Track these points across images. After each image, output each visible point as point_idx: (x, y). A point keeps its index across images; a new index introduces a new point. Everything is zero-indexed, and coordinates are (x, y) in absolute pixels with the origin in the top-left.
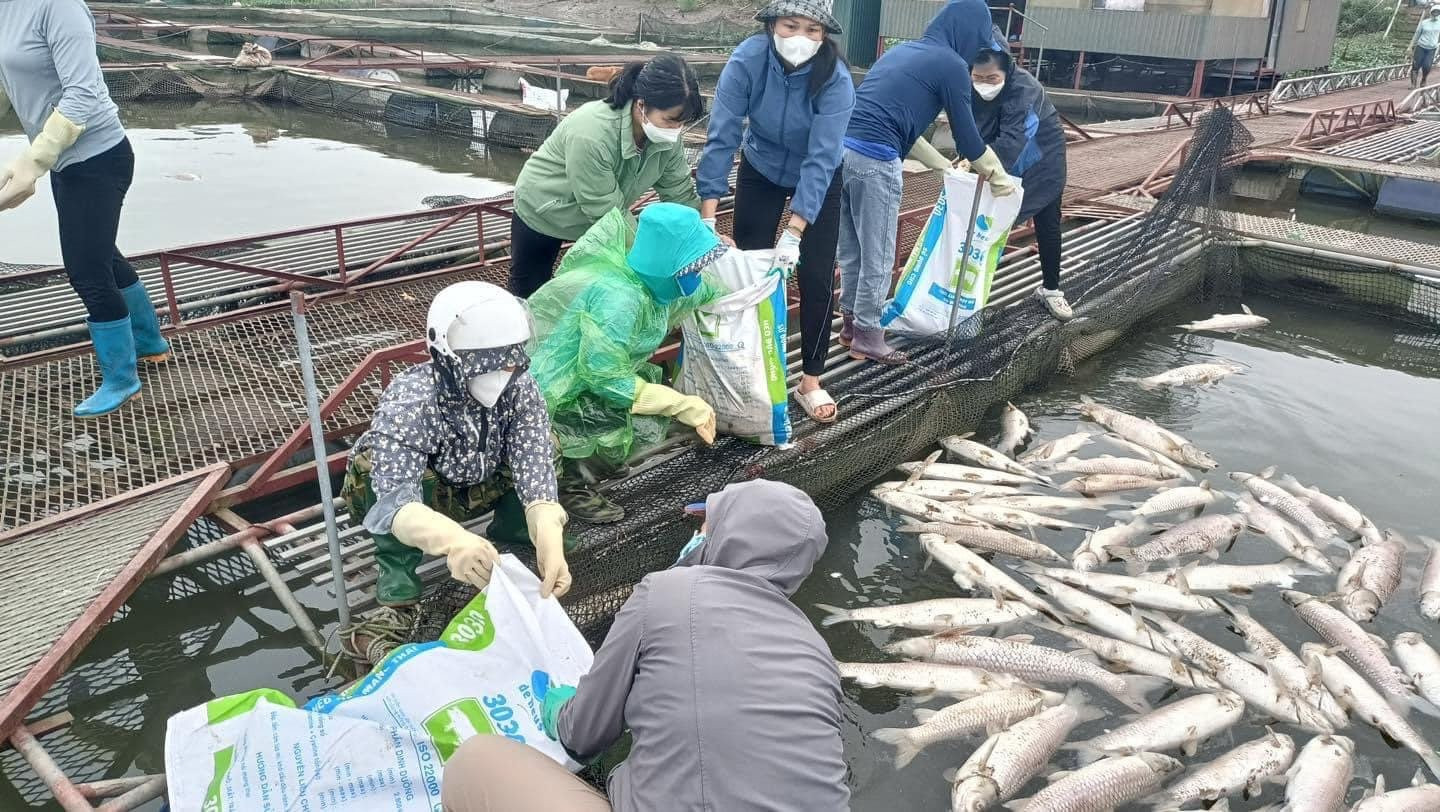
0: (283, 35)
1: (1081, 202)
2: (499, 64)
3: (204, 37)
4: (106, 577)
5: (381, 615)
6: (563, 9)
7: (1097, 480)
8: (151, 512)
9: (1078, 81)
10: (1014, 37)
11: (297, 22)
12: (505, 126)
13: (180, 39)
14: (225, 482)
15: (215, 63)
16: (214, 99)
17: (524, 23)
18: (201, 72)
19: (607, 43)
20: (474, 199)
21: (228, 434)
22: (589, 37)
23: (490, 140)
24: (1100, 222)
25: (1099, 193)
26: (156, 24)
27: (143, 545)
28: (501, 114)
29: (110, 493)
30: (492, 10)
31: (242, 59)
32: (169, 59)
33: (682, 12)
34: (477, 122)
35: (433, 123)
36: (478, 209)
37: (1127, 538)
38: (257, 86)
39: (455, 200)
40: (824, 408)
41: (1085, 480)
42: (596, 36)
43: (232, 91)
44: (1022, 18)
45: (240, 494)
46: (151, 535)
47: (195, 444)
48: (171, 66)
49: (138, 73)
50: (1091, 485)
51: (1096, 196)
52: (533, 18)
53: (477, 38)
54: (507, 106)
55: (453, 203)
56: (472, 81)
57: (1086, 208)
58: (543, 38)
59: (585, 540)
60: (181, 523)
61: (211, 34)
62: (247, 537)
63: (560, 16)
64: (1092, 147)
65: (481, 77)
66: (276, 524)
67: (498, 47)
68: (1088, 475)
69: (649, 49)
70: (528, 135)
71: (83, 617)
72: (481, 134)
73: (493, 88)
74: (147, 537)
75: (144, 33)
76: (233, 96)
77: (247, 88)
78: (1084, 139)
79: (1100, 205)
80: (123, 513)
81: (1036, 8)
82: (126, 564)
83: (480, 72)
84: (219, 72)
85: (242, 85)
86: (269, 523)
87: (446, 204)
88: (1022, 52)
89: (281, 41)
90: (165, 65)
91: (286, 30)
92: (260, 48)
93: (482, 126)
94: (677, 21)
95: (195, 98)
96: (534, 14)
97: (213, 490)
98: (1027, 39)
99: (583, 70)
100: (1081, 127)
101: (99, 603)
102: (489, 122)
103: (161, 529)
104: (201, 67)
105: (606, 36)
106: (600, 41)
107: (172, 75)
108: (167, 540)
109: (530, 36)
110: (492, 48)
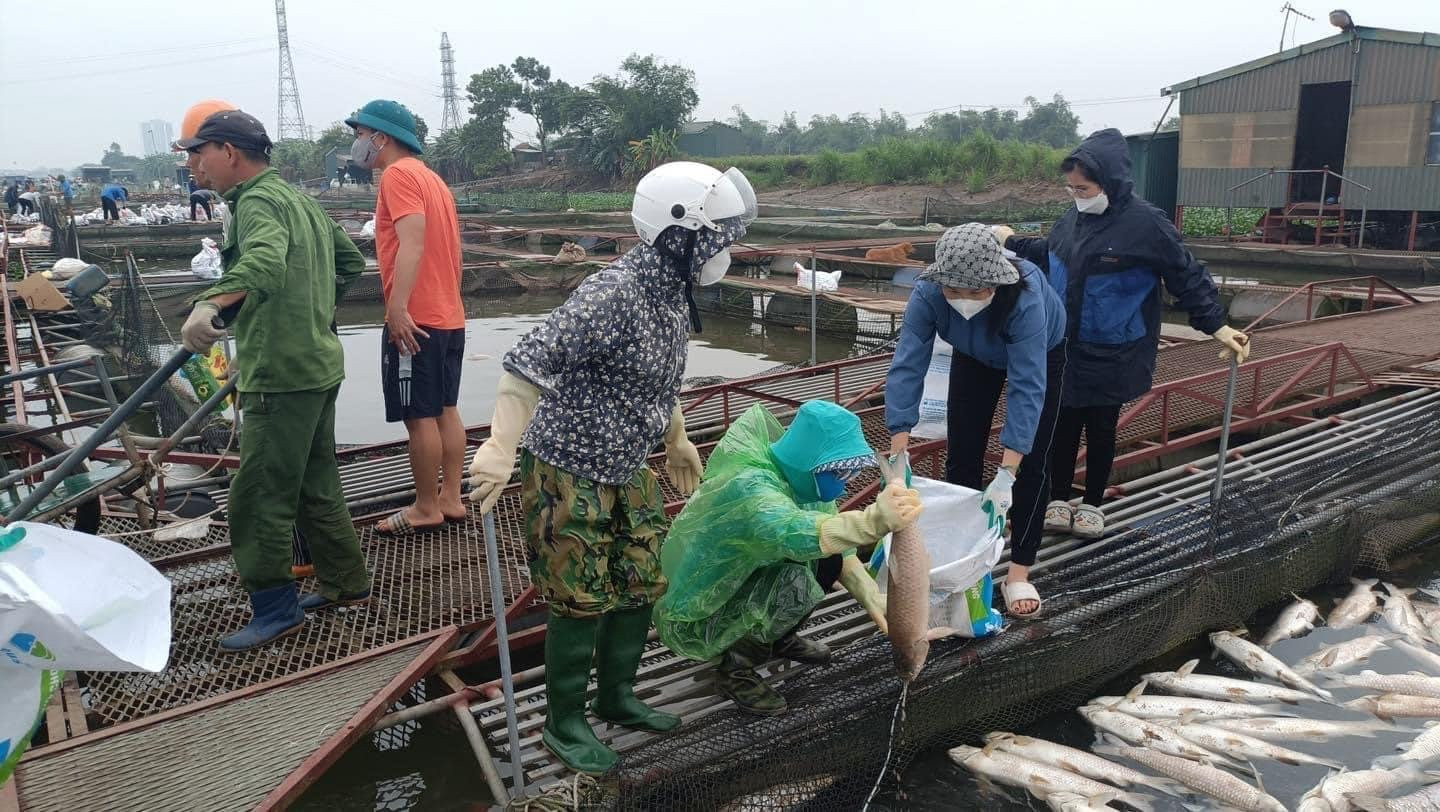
0: (603, 235)
1: (1399, 369)
2: (785, 252)
3: (539, 239)
4: (330, 732)
5: (557, 788)
6: (856, 198)
7: (1393, 701)
8: (383, 669)
9: (1411, 243)
10: (1331, 199)
11: (619, 223)
12: (780, 307)
13: (518, 242)
14: (450, 646)
15: (538, 260)
16: (535, 291)
17: (819, 213)
18: (528, 269)
19: (895, 227)
20: (729, 379)
21: (467, 600)
22: (876, 222)
23: (767, 321)
24: (1422, 391)
25: (1423, 359)
26: (501, 229)
27: (367, 702)
28: (778, 297)
29: (355, 651)
30: (790, 203)
31: (561, 256)
32: (503, 258)
33: (971, 194)
34: (757, 305)
35: (717, 306)
36: (725, 389)
37: (1382, 786)
38: (572, 279)
39: (713, 380)
40: (1022, 603)
41: (1378, 699)
42: (883, 221)
43: (550, 284)
44: (1340, 180)
45: (463, 657)
46: (375, 693)
47: (436, 608)
48: (503, 264)
49: (476, 271)
50: (1385, 705)
51: (1420, 362)
52: (828, 208)
53: (772, 229)
54: (782, 288)
55: (711, 384)
56: (762, 267)
57: (1407, 376)
58: (833, 225)
59: (758, 729)
60: (404, 683)
61: (544, 236)
62: (459, 700)
63: (852, 205)
64: (1419, 312)
65: (768, 263)
66: (488, 687)
67: (790, 236)
68: (1382, 692)
69: (934, 229)
70: (801, 314)
71: (299, 769)
72: (759, 315)
73: (779, 274)
74: (371, 695)
75: (492, 237)
76: (552, 288)
77: (563, 281)
78: (1411, 303)
79: (1423, 371)
80: (358, 671)
81: (1356, 168)
82: (347, 720)
83: (769, 259)
84: (542, 268)
85: (559, 277)
86: (481, 686)
87: (705, 384)
88: (1342, 215)
89: (600, 239)
90: (498, 264)
91: (607, 230)
92: (576, 246)
93: (760, 308)
94: (965, 203)
95: (520, 290)
96: (828, 204)
97: (438, 652)
98: (1346, 200)
99: (862, 253)
100: (1405, 291)
101: (315, 758)
102: (766, 305)
103: (385, 689)
104: (526, 264)
105: (892, 221)
106: (886, 225)
107: (504, 273)
108: (388, 699)
109: (821, 225)
110: (787, 237)
